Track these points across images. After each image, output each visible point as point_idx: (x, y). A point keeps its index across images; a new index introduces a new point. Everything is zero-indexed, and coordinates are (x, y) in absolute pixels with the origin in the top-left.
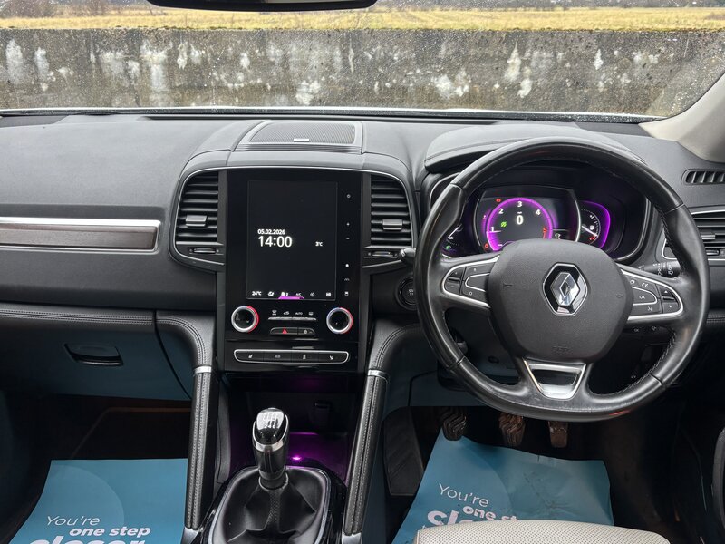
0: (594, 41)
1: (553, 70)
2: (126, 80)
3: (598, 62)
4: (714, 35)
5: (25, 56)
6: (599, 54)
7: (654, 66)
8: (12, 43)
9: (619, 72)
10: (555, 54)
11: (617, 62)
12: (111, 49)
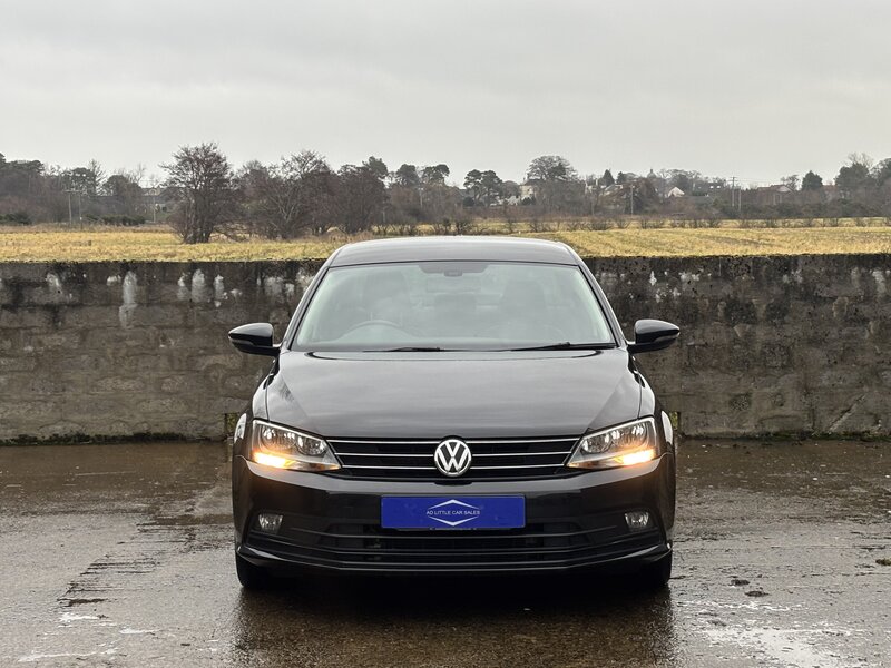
0: (648, 265)
1: (618, 287)
2: (282, 297)
3: (653, 280)
4: (742, 260)
5: (206, 281)
6: (653, 274)
7: (696, 282)
8: (198, 271)
9: (670, 287)
10: (619, 275)
11: (667, 279)
12: (273, 275)
